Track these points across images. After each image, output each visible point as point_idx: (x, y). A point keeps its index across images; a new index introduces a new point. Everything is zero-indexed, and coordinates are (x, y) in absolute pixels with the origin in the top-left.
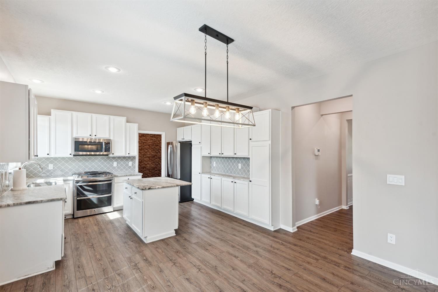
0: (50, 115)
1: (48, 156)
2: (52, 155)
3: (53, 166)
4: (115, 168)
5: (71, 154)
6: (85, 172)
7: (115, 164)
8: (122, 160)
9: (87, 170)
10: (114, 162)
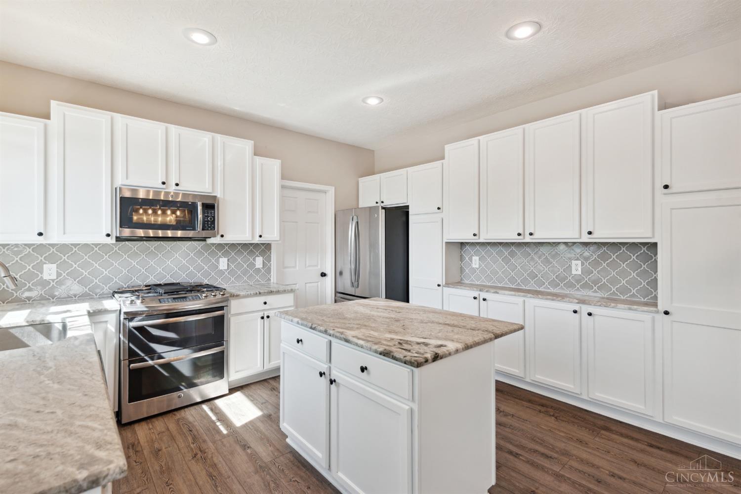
0: (47, 117)
1: (41, 240)
2: (55, 237)
3: (56, 269)
4: (222, 272)
5: (108, 235)
6: (146, 286)
7: (223, 263)
8: (239, 253)
9: (152, 280)
10: (220, 257)
